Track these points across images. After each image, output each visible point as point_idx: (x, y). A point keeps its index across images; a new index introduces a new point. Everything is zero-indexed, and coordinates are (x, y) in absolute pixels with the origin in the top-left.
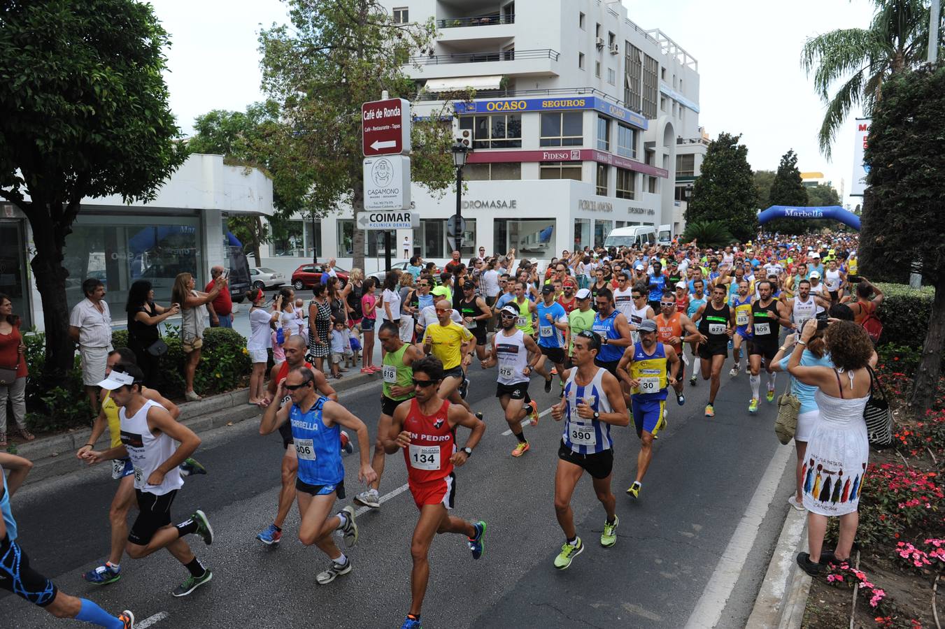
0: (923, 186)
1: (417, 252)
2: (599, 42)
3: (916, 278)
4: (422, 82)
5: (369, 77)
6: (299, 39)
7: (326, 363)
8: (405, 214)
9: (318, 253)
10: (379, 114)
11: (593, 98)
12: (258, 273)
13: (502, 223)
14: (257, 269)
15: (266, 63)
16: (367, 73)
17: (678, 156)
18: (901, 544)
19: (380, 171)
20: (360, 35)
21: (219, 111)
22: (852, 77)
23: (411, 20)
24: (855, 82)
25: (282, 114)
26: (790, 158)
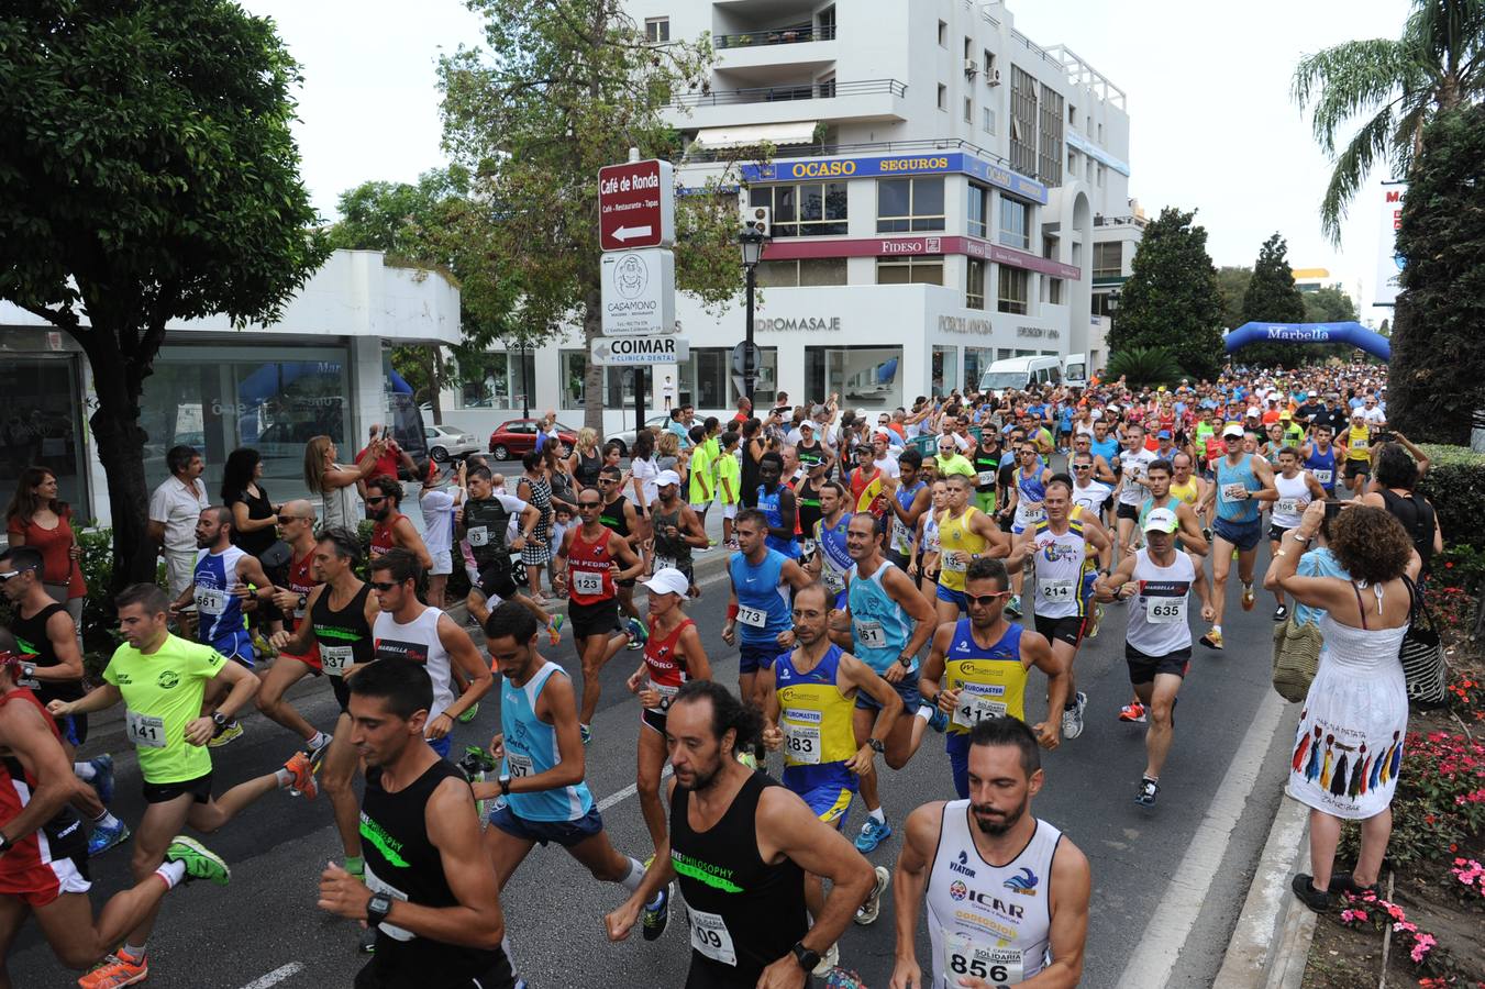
1: (685, 399)
2: (969, 67)
3: (1482, 436)
4: (691, 134)
5: (608, 126)
6: (499, 70)
8: (667, 341)
9: (530, 402)
10: (625, 185)
11: (961, 154)
12: (437, 435)
13: (818, 354)
14: (436, 428)
15: (448, 107)
16: (606, 121)
17: (1097, 245)
18: (1459, 861)
19: (627, 274)
20: (595, 62)
21: (376, 183)
22: (1374, 117)
23: (673, 36)
24: (1379, 125)
25: (474, 187)
26: (1276, 246)
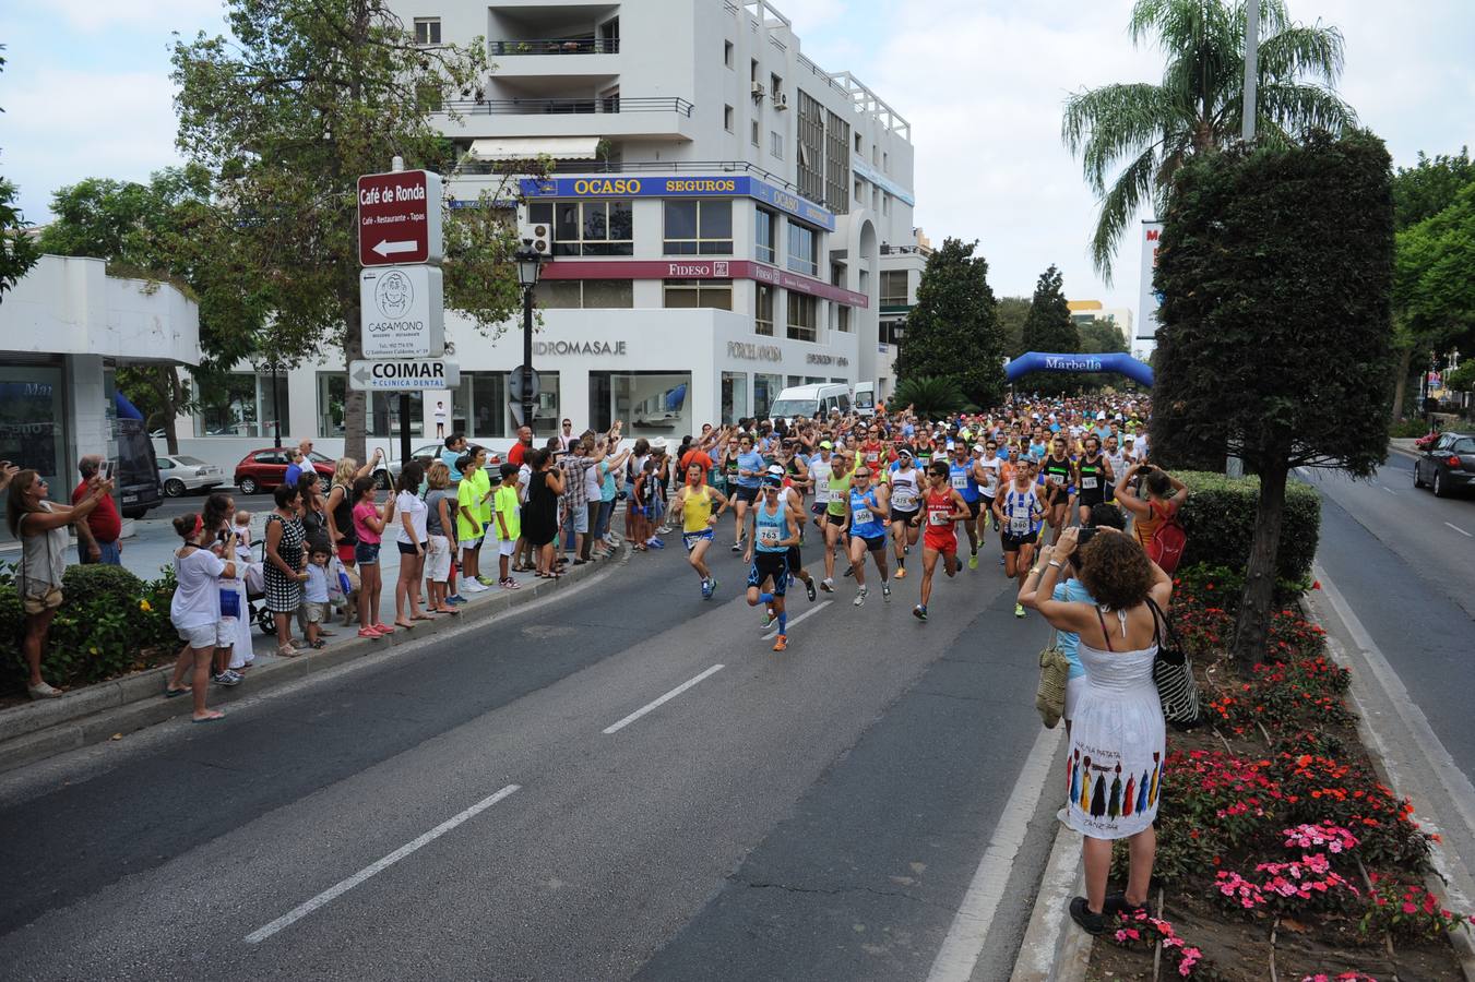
0: (1241, 326)
1: (459, 427)
2: (755, 90)
3: (1235, 464)
4: (465, 143)
5: (371, 131)
6: (246, 63)
7: (294, 623)
8: (435, 365)
9: (283, 428)
10: (388, 196)
11: (748, 178)
12: (173, 466)
13: (603, 379)
14: (171, 458)
15: (186, 100)
16: (368, 125)
17: (883, 274)
18: (1221, 874)
19: (390, 292)
20: (356, 62)
21: (100, 181)
22: (1138, 157)
23: (445, 39)
24: (1143, 164)
25: (217, 191)
26: (1052, 278)
